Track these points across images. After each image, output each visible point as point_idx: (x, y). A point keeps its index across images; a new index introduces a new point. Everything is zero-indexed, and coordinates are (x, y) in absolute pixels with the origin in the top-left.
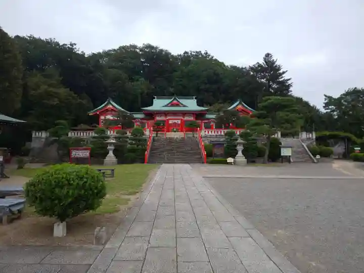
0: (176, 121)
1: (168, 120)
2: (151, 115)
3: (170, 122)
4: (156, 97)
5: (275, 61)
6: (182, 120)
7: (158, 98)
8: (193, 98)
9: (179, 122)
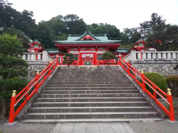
0: (89, 55)
1: (81, 54)
2: (64, 49)
3: (83, 56)
4: (70, 35)
5: (160, 17)
6: (94, 54)
7: (71, 36)
8: (104, 36)
9: (92, 56)
